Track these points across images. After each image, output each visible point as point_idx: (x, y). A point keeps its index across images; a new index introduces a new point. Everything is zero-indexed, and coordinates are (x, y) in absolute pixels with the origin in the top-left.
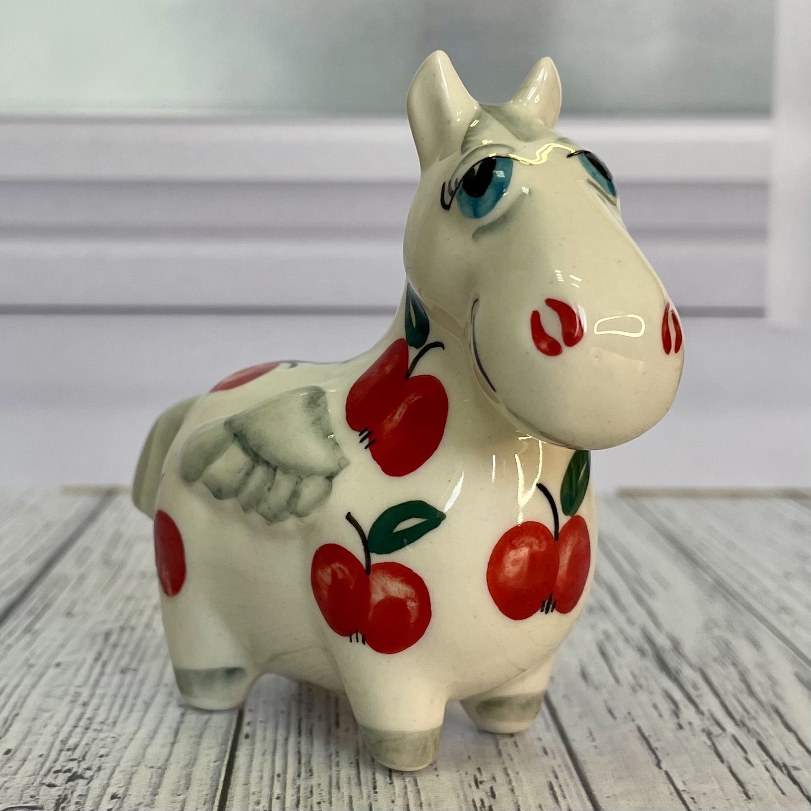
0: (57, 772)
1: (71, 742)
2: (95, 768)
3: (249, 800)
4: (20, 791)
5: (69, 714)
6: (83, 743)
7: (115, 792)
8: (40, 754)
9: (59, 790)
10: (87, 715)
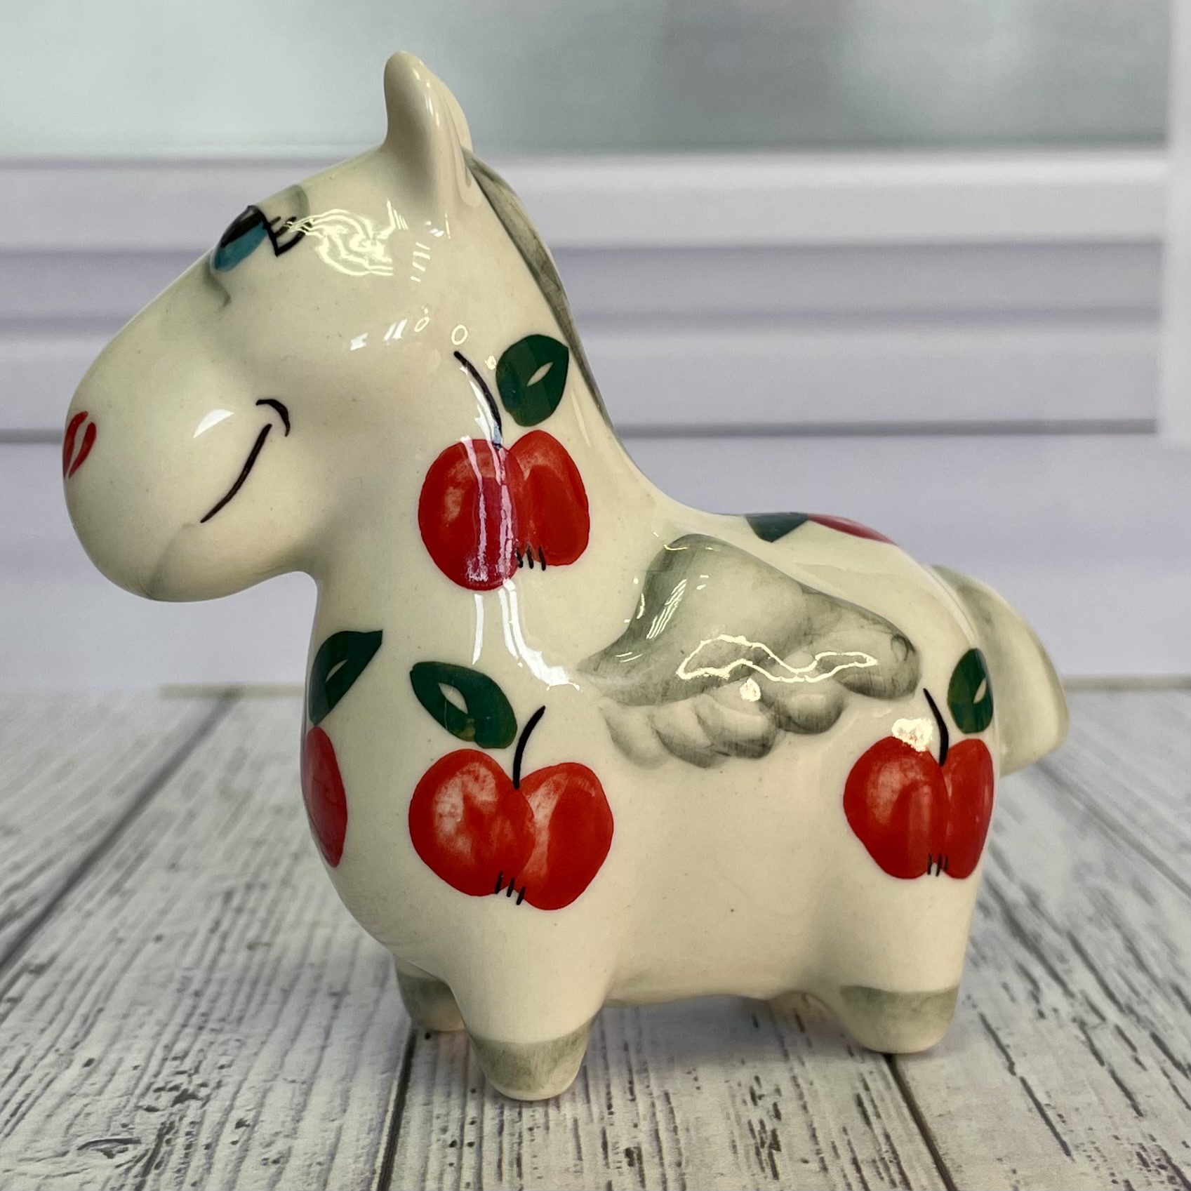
0: (159, 1090)
1: (179, 1047)
2: (212, 1084)
3: (431, 1126)
4: (108, 1118)
5: (175, 1008)
6: (197, 1047)
7: (242, 1117)
8: (136, 1064)
9: (162, 1116)
10: (202, 1009)
